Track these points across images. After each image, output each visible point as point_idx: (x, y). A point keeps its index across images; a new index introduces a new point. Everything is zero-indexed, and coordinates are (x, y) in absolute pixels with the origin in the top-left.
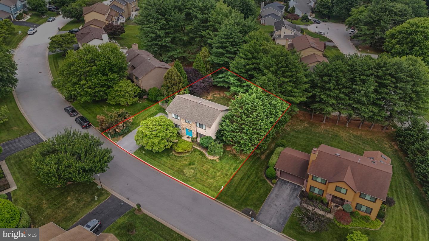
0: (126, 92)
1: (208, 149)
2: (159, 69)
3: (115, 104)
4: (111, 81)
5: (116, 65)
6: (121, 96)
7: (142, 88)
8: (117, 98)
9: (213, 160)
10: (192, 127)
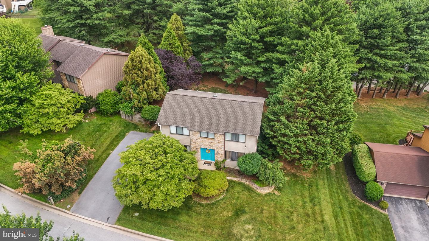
0: (59, 105)
1: (258, 178)
2: (109, 56)
3: (40, 132)
4: (25, 88)
5: (29, 56)
6: (52, 114)
7: (84, 94)
8: (43, 120)
9: (270, 194)
10: (216, 142)
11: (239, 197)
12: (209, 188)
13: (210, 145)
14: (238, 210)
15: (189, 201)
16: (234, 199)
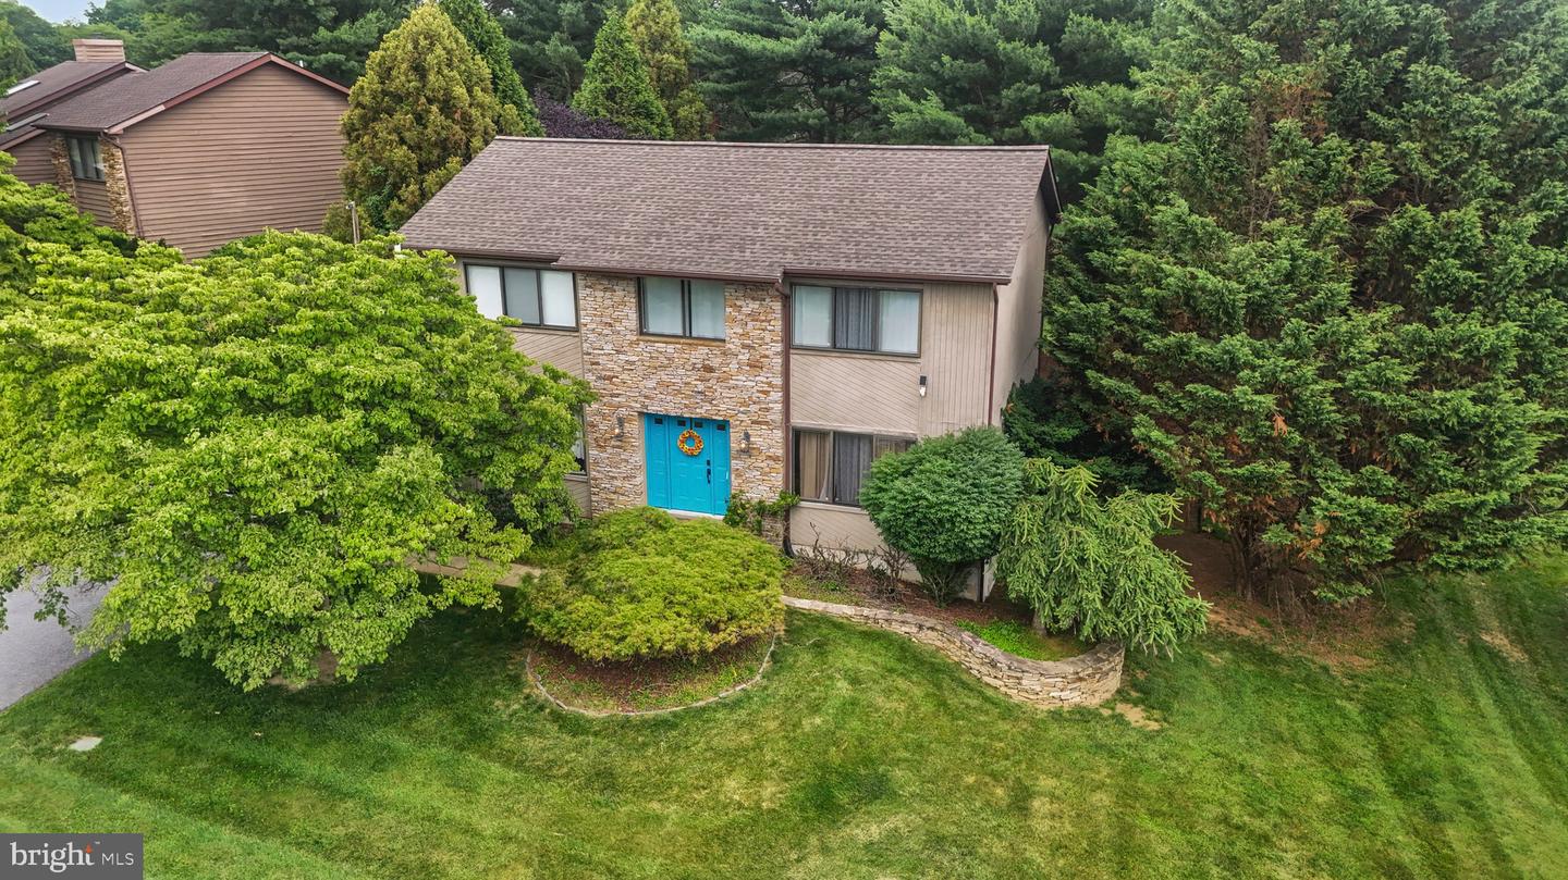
9: (1084, 713)
10: (734, 366)
11: (854, 703)
12: (633, 599)
13: (701, 387)
14: (834, 778)
15: (497, 695)
16: (815, 709)
